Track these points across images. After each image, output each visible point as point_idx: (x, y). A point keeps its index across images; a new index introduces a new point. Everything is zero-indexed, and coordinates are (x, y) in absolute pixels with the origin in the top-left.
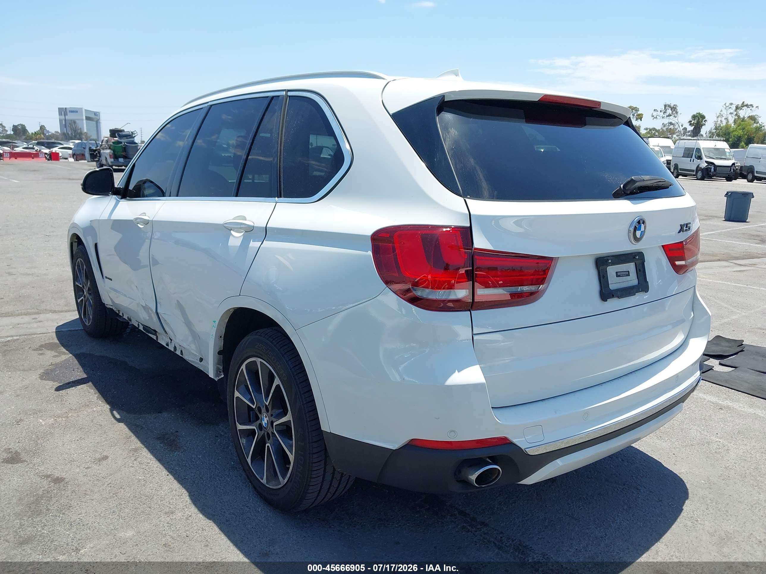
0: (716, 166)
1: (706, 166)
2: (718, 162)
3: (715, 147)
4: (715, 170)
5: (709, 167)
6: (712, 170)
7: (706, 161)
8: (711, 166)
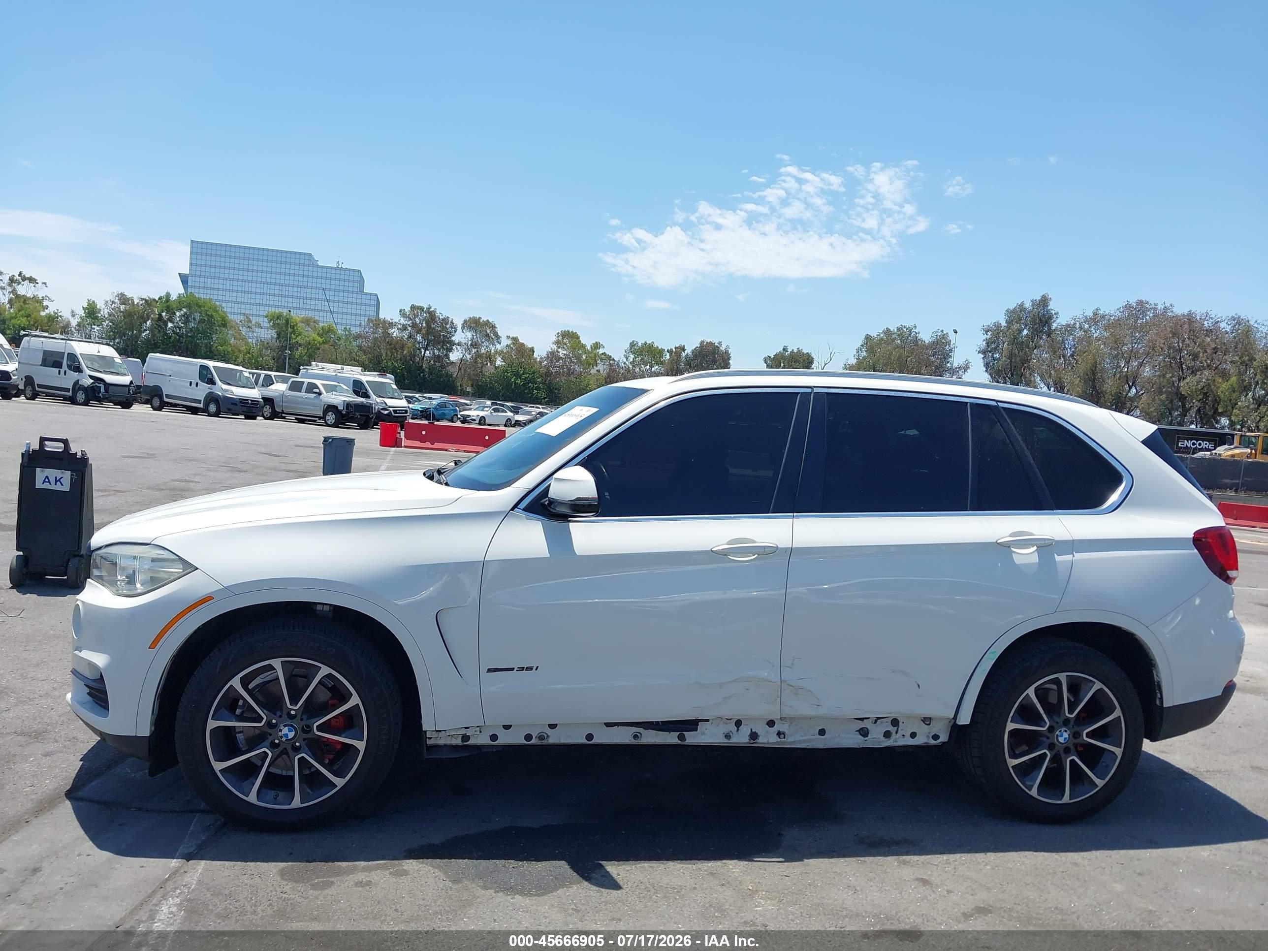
0: (107, 385)
1: (92, 383)
2: (109, 378)
3: (99, 354)
4: (106, 391)
5: (96, 385)
6: (102, 390)
7: (89, 376)
8: (98, 383)
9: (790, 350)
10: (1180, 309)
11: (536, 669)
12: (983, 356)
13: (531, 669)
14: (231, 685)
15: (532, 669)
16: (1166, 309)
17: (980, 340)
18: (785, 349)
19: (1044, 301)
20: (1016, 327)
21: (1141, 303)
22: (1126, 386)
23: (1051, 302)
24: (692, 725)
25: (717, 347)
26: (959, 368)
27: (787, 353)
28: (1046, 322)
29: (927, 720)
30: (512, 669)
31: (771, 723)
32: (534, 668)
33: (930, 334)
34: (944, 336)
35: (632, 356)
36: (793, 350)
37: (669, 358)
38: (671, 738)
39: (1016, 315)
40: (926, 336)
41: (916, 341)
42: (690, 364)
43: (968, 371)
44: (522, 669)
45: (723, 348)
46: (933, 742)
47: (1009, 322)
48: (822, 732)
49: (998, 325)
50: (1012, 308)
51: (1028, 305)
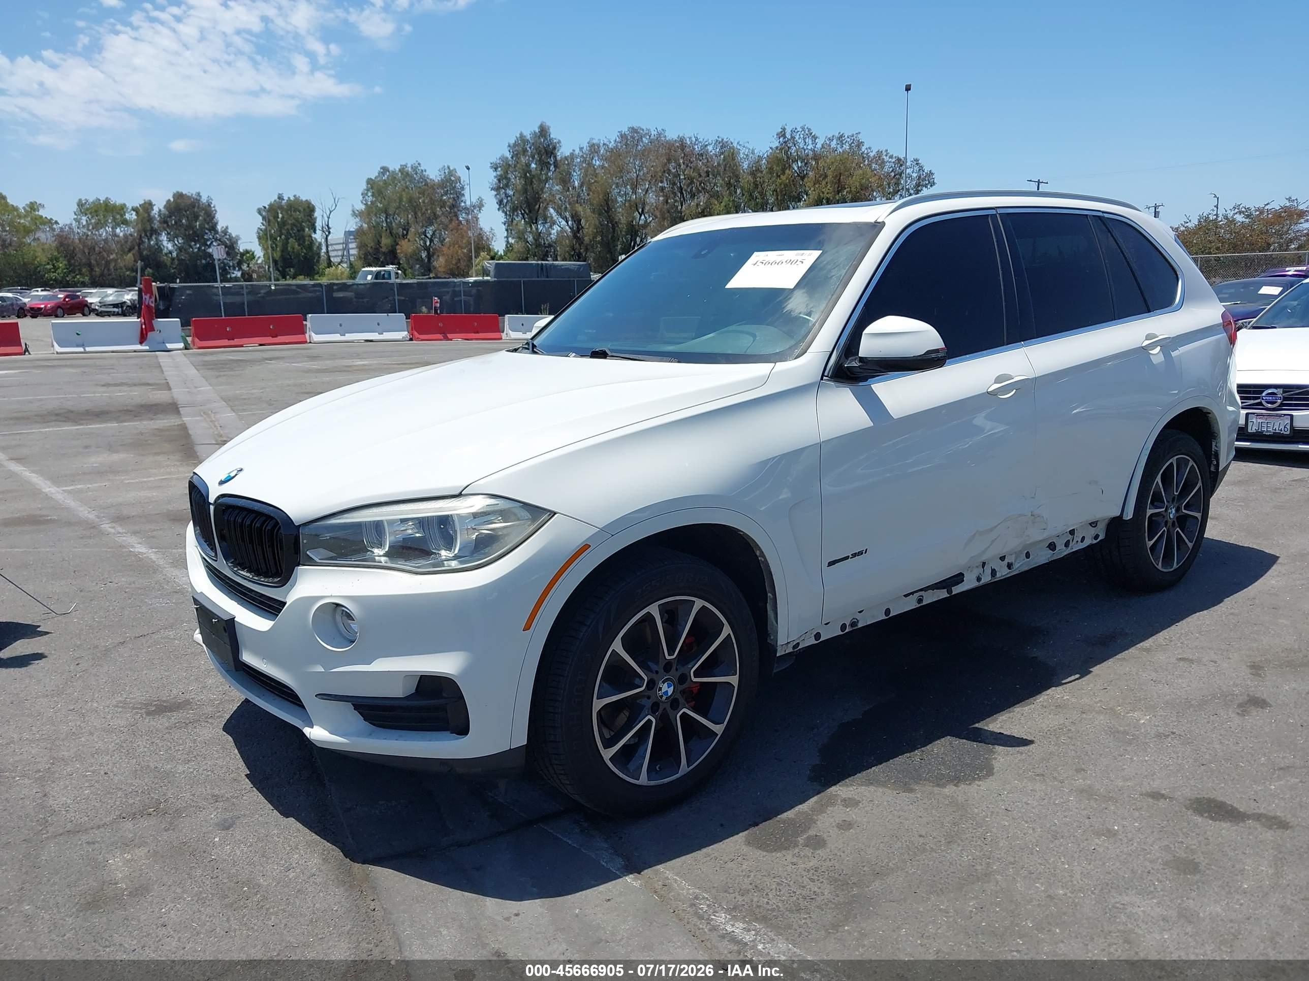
9: (286, 198)
10: (672, 135)
11: (865, 553)
12: (496, 193)
13: (860, 553)
14: (613, 650)
15: (862, 554)
16: (659, 134)
17: (491, 177)
18: (280, 197)
19: (543, 131)
20: (523, 160)
21: (634, 130)
22: (636, 214)
23: (551, 130)
24: (958, 578)
25: (196, 199)
26: (473, 206)
27: (283, 202)
28: (552, 153)
29: (1094, 524)
30: (847, 558)
31: (1002, 558)
32: (864, 552)
33: (437, 173)
34: (451, 173)
35: (84, 218)
36: (289, 198)
37: (136, 217)
38: (943, 594)
39: (519, 148)
40: (434, 174)
41: (425, 180)
42: (166, 222)
43: (483, 209)
44: (854, 555)
45: (204, 199)
46: (1095, 542)
47: (516, 155)
48: (1028, 555)
49: (503, 159)
50: (512, 142)
51: (528, 135)
